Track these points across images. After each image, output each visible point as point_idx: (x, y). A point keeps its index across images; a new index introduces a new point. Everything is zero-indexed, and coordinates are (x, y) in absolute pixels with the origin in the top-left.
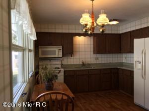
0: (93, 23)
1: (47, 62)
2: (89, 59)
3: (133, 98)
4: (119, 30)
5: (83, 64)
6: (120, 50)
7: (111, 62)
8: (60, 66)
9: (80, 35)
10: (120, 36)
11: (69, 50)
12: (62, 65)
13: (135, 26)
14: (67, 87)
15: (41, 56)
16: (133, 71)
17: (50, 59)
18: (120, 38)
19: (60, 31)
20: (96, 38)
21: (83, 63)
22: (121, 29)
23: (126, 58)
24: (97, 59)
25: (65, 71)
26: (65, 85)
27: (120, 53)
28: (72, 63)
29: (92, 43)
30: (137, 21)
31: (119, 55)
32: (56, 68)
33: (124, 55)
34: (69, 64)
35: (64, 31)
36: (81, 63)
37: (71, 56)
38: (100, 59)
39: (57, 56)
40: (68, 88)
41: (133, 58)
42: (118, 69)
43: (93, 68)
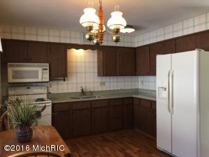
0: (101, 25)
1: (22, 90)
2: (92, 85)
3: (155, 141)
4: (134, 43)
5: (83, 92)
6: (136, 71)
7: (123, 88)
8: (45, 96)
9: (77, 47)
10: (134, 51)
11: (60, 70)
12: (49, 93)
13: (157, 36)
14: (57, 134)
15: (11, 80)
16: (155, 102)
17: (28, 85)
18: (135, 53)
19: (46, 39)
20: (101, 52)
21: (82, 90)
22: (136, 41)
23: (142, 82)
24: (103, 84)
25: (53, 105)
26: (54, 130)
27: (135, 75)
28: (66, 91)
29: (96, 60)
30: (158, 30)
31: (134, 78)
32: (38, 100)
33: (140, 78)
34: (60, 92)
35: (52, 40)
36: (80, 91)
37: (64, 80)
38: (107, 84)
39: (40, 80)
40: (59, 136)
41: (155, 82)
42: (133, 98)
43: (97, 98)
